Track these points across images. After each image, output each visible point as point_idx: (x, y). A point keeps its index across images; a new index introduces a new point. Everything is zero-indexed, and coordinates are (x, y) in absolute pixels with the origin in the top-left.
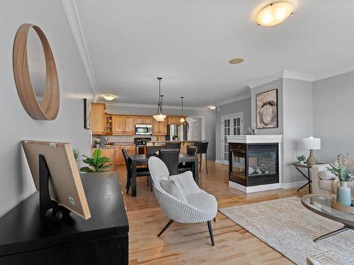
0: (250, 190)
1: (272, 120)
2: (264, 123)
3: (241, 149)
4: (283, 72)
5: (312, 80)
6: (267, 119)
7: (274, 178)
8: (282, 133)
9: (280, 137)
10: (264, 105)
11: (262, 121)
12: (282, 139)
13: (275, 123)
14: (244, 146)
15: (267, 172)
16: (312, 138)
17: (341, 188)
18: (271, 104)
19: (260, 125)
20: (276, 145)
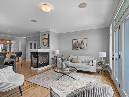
0: (39, 69)
1: (47, 44)
2: (44, 45)
3: (36, 54)
4: (50, 29)
5: (58, 33)
6: (45, 44)
7: (47, 64)
8: (49, 49)
9: (49, 50)
10: (44, 39)
11: (44, 44)
12: (50, 51)
13: (48, 46)
14: (37, 53)
15: (45, 62)
16: (57, 50)
17: (63, 64)
18: (46, 39)
19: (43, 46)
20: (48, 53)
